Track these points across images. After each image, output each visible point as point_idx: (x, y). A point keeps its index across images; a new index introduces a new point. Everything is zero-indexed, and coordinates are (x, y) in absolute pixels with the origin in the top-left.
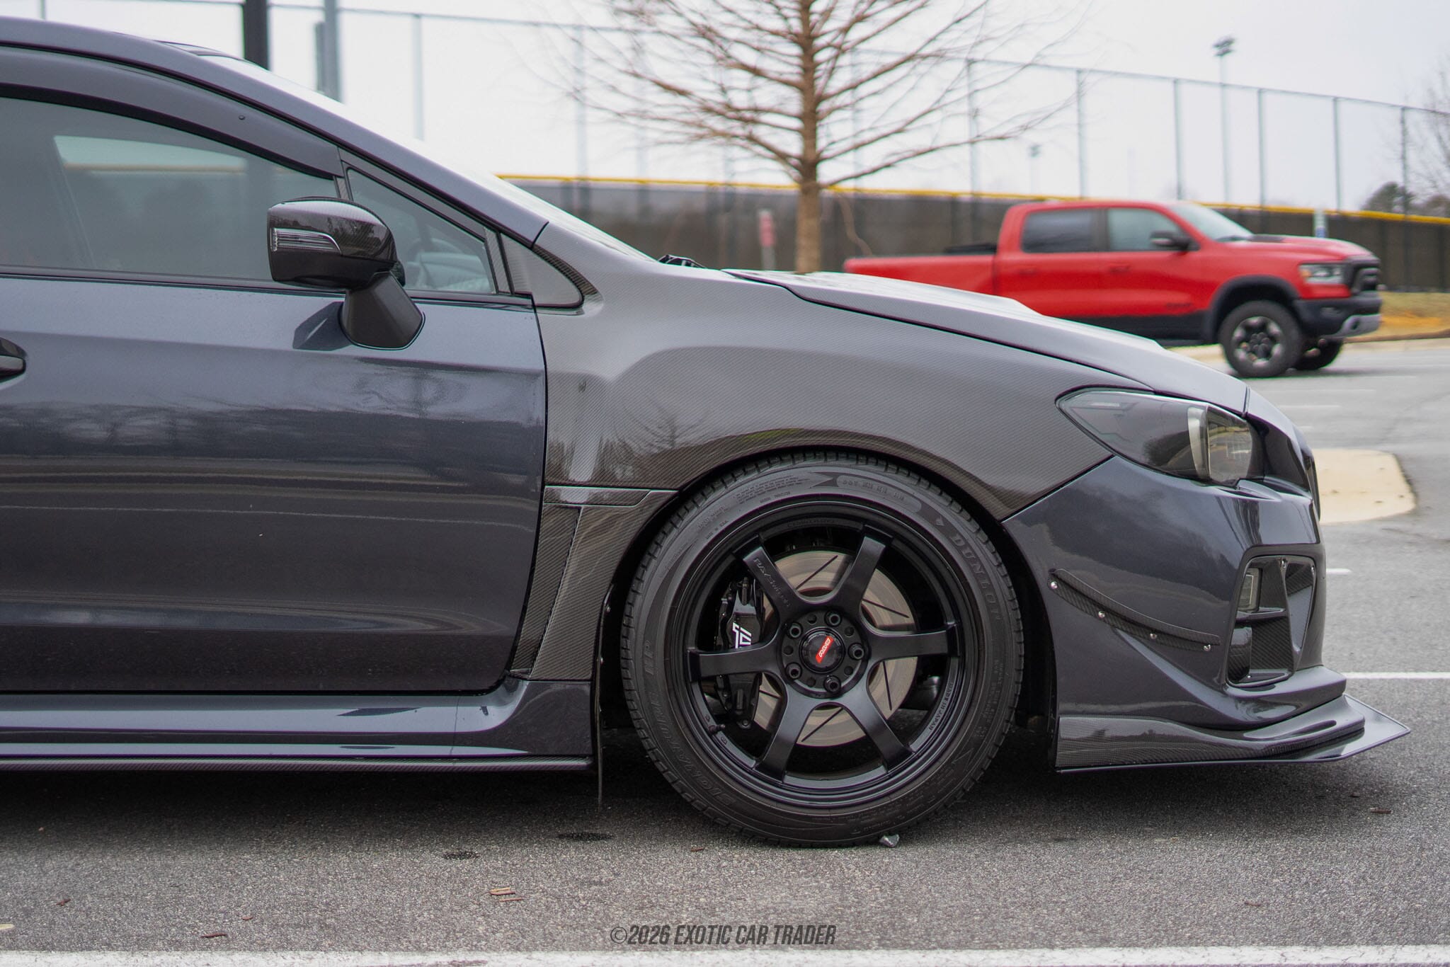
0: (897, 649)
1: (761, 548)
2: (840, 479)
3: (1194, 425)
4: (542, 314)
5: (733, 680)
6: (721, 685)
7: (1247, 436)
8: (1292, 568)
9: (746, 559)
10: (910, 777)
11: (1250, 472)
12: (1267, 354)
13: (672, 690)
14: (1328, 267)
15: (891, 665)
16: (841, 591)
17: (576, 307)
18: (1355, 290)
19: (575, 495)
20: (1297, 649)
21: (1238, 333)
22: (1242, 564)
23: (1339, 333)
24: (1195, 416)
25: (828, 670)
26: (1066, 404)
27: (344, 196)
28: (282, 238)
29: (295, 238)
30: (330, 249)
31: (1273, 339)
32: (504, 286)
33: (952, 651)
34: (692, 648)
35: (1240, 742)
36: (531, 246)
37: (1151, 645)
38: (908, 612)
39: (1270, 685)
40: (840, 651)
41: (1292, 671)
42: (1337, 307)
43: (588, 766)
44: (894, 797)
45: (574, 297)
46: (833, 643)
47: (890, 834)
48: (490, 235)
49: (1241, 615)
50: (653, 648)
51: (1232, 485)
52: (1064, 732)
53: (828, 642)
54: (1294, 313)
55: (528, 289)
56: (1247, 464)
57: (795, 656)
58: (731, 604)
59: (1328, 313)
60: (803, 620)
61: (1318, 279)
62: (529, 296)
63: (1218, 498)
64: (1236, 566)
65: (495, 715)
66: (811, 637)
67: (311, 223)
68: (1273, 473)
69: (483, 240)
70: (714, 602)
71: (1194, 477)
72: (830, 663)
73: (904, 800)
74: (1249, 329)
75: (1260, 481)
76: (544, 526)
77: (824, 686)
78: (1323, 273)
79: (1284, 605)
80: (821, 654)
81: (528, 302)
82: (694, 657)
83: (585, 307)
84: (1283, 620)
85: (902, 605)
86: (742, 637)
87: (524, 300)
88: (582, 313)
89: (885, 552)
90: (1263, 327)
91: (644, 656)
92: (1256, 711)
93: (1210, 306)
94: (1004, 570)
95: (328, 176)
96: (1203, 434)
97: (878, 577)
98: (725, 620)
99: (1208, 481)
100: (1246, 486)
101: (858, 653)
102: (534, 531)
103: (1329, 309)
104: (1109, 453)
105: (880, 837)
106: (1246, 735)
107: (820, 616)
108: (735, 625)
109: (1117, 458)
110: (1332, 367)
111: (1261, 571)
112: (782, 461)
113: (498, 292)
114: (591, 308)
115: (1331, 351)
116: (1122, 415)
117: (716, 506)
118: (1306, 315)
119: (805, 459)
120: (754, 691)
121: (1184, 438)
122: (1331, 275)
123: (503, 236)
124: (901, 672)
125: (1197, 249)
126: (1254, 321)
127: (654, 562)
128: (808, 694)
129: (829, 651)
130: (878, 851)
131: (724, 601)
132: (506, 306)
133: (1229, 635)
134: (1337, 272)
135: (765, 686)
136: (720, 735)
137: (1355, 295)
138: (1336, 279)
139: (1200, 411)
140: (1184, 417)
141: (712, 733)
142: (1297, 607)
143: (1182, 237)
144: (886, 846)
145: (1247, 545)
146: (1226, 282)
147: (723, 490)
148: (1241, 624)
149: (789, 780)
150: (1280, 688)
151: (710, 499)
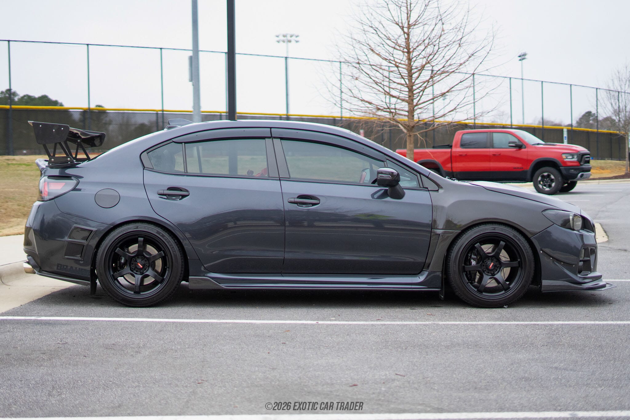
0: (506, 265)
1: (478, 244)
2: (496, 229)
3: (571, 218)
4: (431, 192)
5: (471, 272)
6: (468, 273)
7: (581, 219)
8: (591, 249)
9: (475, 246)
10: (509, 293)
11: (581, 228)
12: (550, 186)
13: (460, 273)
14: (572, 155)
15: (505, 269)
16: (495, 253)
17: (437, 191)
18: (582, 163)
19: (439, 232)
20: (592, 267)
21: (540, 179)
22: (581, 248)
23: (576, 179)
24: (571, 216)
25: (492, 270)
26: (544, 213)
27: (386, 166)
28: (381, 176)
29: (383, 176)
30: (390, 179)
31: (552, 181)
32: (421, 186)
33: (519, 266)
34: (463, 265)
35: (581, 286)
36: (427, 177)
37: (562, 265)
38: (508, 258)
39: (587, 275)
40: (494, 266)
41: (591, 272)
42: (575, 169)
43: (440, 290)
44: (507, 297)
45: (437, 188)
46: (493, 264)
47: (505, 305)
48: (418, 175)
49: (581, 259)
50: (456, 265)
51: (578, 231)
52: (543, 284)
53: (492, 264)
54: (560, 171)
55: (426, 186)
56: (581, 226)
57: (484, 267)
58: (471, 256)
59: (572, 171)
60: (487, 259)
61: (569, 159)
62: (427, 188)
63: (575, 233)
64: (580, 249)
65: (421, 278)
66: (488, 263)
67: (385, 173)
68: (586, 228)
69: (417, 176)
70: (467, 256)
71: (571, 229)
72: (492, 268)
73: (509, 298)
74: (543, 177)
75: (584, 230)
76: (432, 239)
77: (491, 273)
78: (571, 157)
79: (589, 257)
80: (491, 266)
81: (427, 189)
82: (464, 267)
83: (439, 191)
84: (589, 261)
85: (507, 256)
86: (474, 263)
87: (426, 189)
88: (438, 192)
89: (505, 244)
90: (548, 176)
91: (454, 266)
92: (583, 280)
93: (529, 168)
94: (530, 249)
95: (383, 161)
96: (573, 219)
97: (503, 251)
98: (470, 259)
99: (574, 230)
100: (581, 231)
101: (499, 266)
102: (429, 240)
103: (572, 170)
104: (553, 224)
105: (503, 306)
106: (582, 285)
107: (490, 258)
108: (472, 260)
109: (555, 225)
110: (572, 191)
111: (585, 250)
112: (483, 225)
113: (420, 187)
114: (441, 191)
115: (573, 185)
116: (556, 215)
117: (469, 234)
118: (564, 172)
119: (488, 224)
120: (475, 275)
121: (569, 220)
122: (573, 158)
123: (421, 175)
124: (507, 271)
125: (525, 148)
126: (546, 174)
127: (456, 246)
128: (488, 275)
129: (492, 266)
130: (503, 309)
131: (469, 255)
132: (421, 190)
133: (578, 263)
134: (576, 157)
135: (478, 274)
136: (469, 284)
137: (582, 165)
138: (575, 159)
139: (572, 215)
140: (569, 216)
141: (468, 283)
142: (592, 258)
143: (520, 144)
144: (505, 308)
145: (582, 244)
146: (536, 159)
147: (470, 231)
148: (581, 261)
149: (484, 293)
150: (589, 276)
151: (468, 233)
